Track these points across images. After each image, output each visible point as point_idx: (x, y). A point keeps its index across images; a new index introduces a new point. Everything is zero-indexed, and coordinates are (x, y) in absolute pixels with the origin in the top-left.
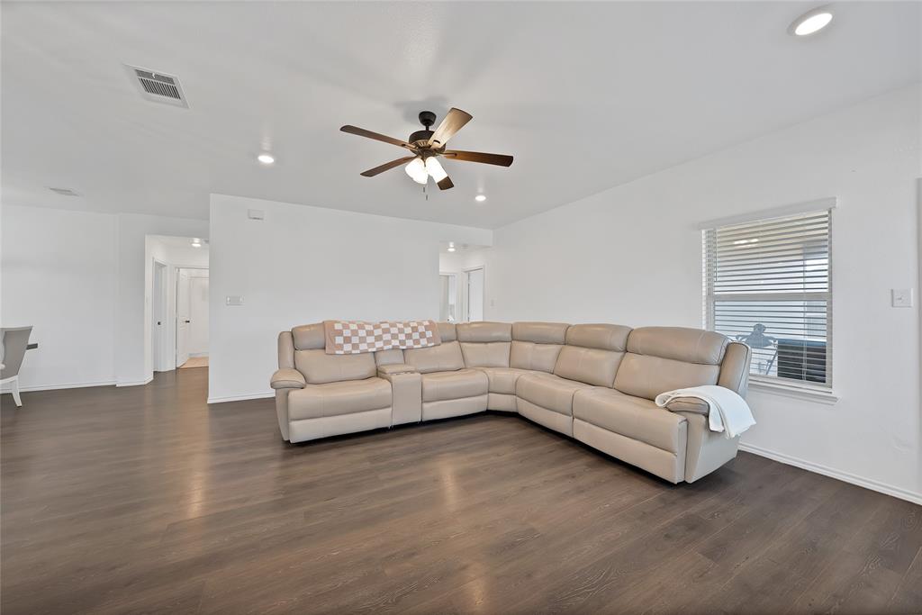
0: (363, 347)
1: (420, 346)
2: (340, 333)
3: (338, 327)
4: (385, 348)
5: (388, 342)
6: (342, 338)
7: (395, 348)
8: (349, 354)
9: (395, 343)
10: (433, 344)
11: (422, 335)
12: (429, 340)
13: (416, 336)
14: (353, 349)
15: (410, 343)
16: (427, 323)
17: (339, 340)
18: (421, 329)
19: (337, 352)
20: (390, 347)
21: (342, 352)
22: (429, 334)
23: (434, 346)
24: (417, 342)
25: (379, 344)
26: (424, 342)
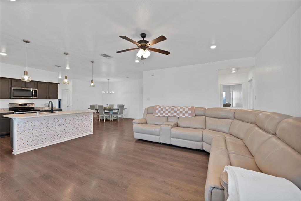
0: (164, 114)
1: (185, 116)
2: (157, 109)
3: (158, 107)
4: (171, 115)
5: (172, 114)
6: (158, 111)
7: (175, 116)
8: (159, 116)
9: (175, 114)
10: (191, 116)
11: (187, 112)
12: (189, 114)
13: (184, 112)
14: (161, 115)
15: (181, 115)
16: (190, 107)
17: (157, 111)
18: (187, 109)
19: (156, 115)
20: (173, 115)
21: (157, 115)
22: (190, 112)
23: (192, 117)
24: (184, 114)
25: (169, 114)
26: (187, 115)
